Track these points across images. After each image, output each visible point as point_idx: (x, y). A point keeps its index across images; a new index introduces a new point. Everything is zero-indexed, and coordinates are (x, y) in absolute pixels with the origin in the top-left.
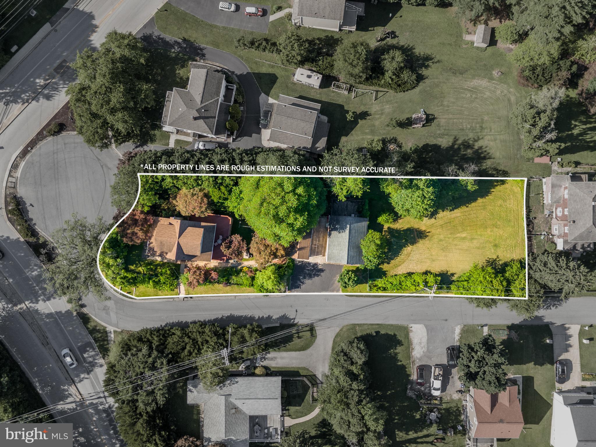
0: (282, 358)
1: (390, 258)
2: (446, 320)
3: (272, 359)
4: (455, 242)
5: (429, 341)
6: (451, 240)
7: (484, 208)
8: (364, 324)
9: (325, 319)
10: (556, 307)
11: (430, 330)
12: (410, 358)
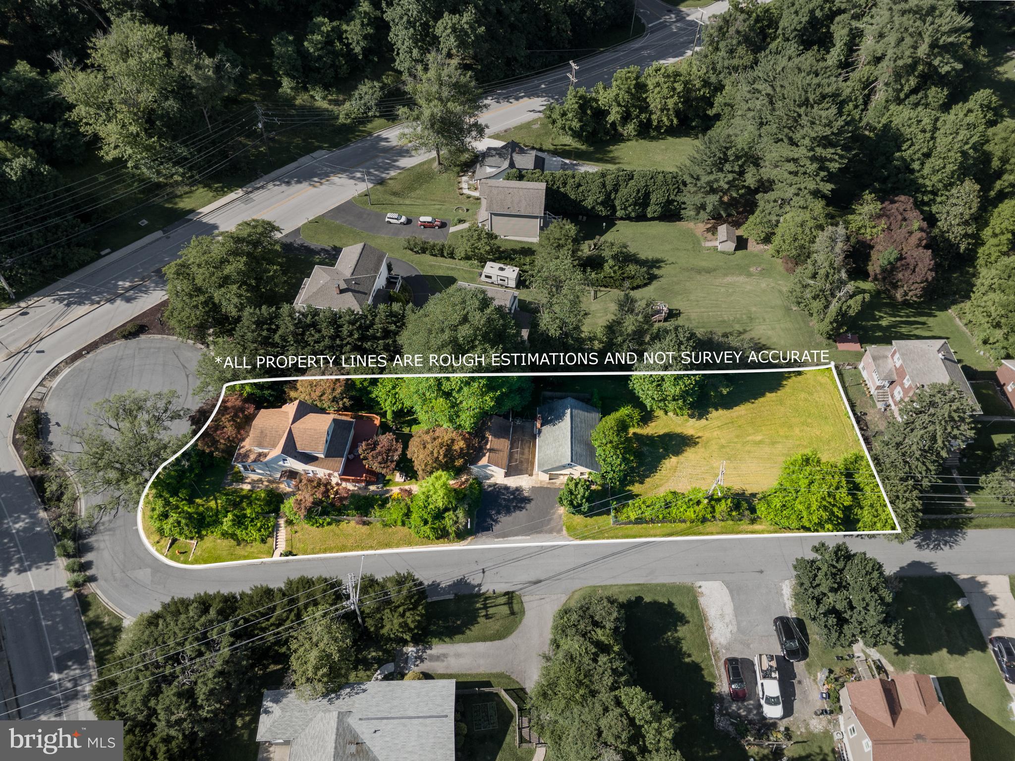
0: (458, 655)
1: (643, 475)
2: (762, 572)
3: (438, 658)
4: (747, 448)
5: (738, 610)
6: (739, 446)
7: (781, 402)
8: (611, 586)
9: (540, 581)
10: (951, 546)
11: (734, 591)
12: (708, 647)
